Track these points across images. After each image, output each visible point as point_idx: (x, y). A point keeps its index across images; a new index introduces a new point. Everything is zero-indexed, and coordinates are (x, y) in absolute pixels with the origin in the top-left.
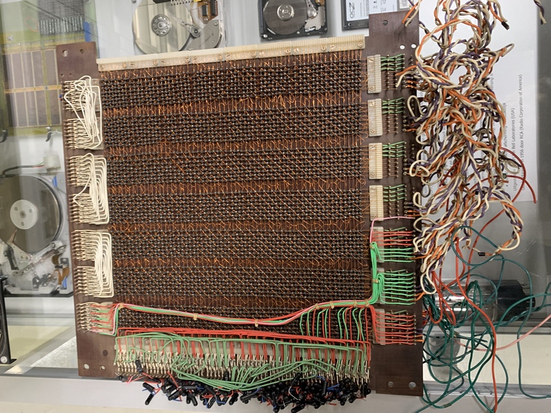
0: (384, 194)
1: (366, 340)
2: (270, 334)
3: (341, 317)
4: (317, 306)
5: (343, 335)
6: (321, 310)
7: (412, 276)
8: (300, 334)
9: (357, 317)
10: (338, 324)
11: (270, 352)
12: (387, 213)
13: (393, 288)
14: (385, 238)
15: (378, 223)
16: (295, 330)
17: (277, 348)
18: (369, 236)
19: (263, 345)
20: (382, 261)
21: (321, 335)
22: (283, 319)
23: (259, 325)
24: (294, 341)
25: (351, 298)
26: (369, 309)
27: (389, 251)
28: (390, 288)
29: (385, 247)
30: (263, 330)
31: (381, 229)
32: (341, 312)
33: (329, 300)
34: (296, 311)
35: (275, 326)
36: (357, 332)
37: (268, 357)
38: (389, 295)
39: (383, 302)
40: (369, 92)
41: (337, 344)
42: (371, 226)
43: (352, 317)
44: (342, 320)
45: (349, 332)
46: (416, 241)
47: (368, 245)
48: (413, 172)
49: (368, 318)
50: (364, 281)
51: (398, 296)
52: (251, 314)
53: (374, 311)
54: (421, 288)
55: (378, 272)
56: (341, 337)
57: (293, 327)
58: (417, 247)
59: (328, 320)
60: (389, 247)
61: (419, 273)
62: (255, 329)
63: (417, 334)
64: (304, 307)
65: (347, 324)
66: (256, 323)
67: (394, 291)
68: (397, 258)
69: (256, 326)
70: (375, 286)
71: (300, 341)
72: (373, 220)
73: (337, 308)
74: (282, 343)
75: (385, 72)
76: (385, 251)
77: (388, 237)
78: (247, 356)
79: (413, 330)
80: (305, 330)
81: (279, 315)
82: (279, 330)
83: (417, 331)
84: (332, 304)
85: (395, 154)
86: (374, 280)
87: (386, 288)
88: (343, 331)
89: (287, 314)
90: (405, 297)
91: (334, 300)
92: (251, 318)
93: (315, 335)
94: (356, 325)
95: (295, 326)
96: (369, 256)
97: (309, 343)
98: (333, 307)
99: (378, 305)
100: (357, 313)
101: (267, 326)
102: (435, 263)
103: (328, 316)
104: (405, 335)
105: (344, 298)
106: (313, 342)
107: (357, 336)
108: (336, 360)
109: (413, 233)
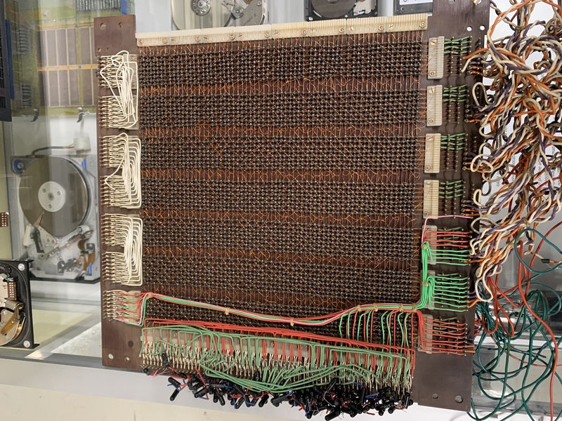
0: (440, 190)
1: (411, 347)
2: (306, 335)
3: (385, 321)
4: (359, 308)
5: (386, 340)
6: (363, 312)
7: (466, 280)
8: (339, 336)
9: (403, 323)
10: (381, 328)
11: (305, 354)
12: (442, 210)
13: (444, 292)
14: (438, 238)
15: (431, 222)
16: (334, 332)
17: (313, 350)
18: (421, 235)
19: (298, 346)
20: (434, 263)
21: (362, 339)
22: (321, 320)
23: (295, 325)
24: (332, 343)
25: (396, 301)
26: (416, 315)
27: (442, 252)
28: (440, 292)
29: (438, 248)
30: (298, 329)
31: (434, 228)
32: (385, 316)
33: (372, 302)
34: (335, 311)
35: (312, 327)
36: (402, 338)
37: (303, 358)
38: (440, 300)
39: (432, 308)
40: (429, 77)
41: (379, 350)
42: (423, 224)
43: (397, 322)
44: (385, 325)
45: (392, 337)
46: (473, 243)
47: (419, 244)
48: (474, 167)
49: (414, 324)
50: (412, 284)
51: (449, 302)
52: (287, 312)
53: (421, 316)
54: (475, 294)
55: (428, 275)
56: (384, 342)
57: (331, 330)
58: (473, 250)
59: (370, 323)
60: (442, 248)
61: (473, 279)
62: (291, 328)
63: (467, 345)
64: (344, 308)
65: (391, 329)
66: (292, 322)
67: (444, 296)
68: (451, 261)
69: (292, 325)
70: (424, 289)
71: (339, 344)
72: (427, 218)
73: (381, 311)
74: (319, 345)
75: (448, 57)
76: (437, 252)
77: (442, 238)
78: (280, 356)
79: (464, 339)
80: (344, 332)
81: (317, 314)
82: (316, 331)
83: (468, 341)
84: (376, 307)
85: (455, 147)
86: (423, 283)
87: (436, 292)
88: (386, 336)
89: (325, 314)
90: (456, 303)
91: (378, 302)
92: (286, 316)
93: (356, 338)
94: (400, 330)
95: (334, 328)
96: (420, 257)
97: (348, 346)
98: (376, 310)
99: (426, 311)
100: (402, 318)
101: (303, 326)
102: (493, 268)
103: (370, 319)
104: (454, 344)
105: (389, 301)
106: (353, 346)
107: (401, 342)
108: (377, 367)
109: (469, 234)
